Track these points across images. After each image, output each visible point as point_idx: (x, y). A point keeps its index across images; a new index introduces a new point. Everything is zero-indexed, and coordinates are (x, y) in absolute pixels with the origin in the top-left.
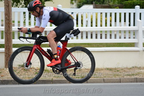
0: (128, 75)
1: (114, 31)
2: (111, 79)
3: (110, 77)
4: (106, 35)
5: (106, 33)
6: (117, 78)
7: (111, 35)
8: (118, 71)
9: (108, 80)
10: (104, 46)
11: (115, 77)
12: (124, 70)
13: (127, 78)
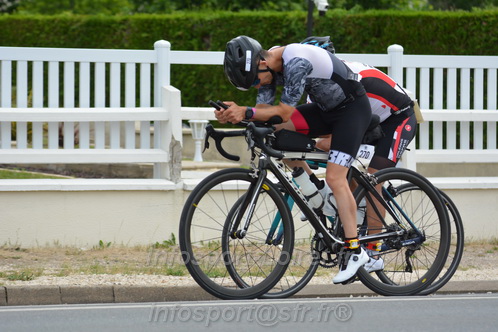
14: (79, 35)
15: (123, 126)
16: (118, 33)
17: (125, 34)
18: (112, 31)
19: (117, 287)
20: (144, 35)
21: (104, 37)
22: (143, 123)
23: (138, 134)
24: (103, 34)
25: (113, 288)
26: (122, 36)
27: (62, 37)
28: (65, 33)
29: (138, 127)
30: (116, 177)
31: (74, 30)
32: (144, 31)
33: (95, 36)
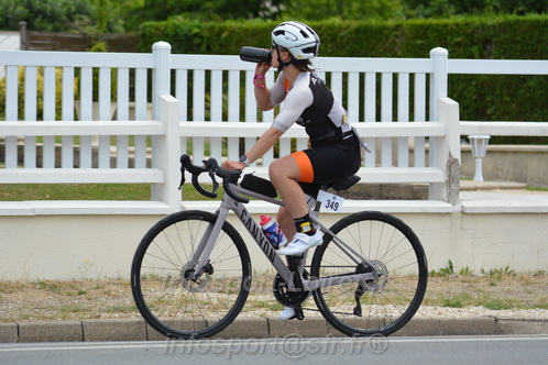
0: (116, 310)
1: (90, 138)
2: (47, 327)
3: (45, 318)
4: (58, 150)
5: (59, 145)
6: (69, 322)
7: (77, 153)
8: (80, 293)
9: (34, 328)
10: (42, 197)
11: (64, 318)
12: (106, 289)
13: (111, 320)
14: (348, 43)
15: (395, 142)
16: (390, 40)
17: (398, 41)
18: (384, 38)
19: (388, 319)
20: (419, 42)
21: (375, 45)
22: (417, 139)
23: (411, 151)
24: (373, 42)
25: (384, 320)
26: (395, 44)
27: (330, 45)
28: (333, 40)
29: (411, 143)
30: (387, 198)
31: (342, 38)
32: (420, 38)
33: (365, 44)
